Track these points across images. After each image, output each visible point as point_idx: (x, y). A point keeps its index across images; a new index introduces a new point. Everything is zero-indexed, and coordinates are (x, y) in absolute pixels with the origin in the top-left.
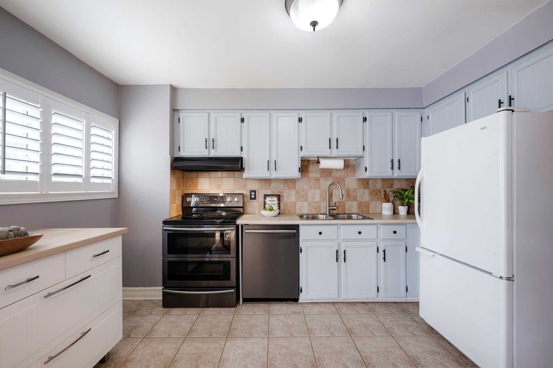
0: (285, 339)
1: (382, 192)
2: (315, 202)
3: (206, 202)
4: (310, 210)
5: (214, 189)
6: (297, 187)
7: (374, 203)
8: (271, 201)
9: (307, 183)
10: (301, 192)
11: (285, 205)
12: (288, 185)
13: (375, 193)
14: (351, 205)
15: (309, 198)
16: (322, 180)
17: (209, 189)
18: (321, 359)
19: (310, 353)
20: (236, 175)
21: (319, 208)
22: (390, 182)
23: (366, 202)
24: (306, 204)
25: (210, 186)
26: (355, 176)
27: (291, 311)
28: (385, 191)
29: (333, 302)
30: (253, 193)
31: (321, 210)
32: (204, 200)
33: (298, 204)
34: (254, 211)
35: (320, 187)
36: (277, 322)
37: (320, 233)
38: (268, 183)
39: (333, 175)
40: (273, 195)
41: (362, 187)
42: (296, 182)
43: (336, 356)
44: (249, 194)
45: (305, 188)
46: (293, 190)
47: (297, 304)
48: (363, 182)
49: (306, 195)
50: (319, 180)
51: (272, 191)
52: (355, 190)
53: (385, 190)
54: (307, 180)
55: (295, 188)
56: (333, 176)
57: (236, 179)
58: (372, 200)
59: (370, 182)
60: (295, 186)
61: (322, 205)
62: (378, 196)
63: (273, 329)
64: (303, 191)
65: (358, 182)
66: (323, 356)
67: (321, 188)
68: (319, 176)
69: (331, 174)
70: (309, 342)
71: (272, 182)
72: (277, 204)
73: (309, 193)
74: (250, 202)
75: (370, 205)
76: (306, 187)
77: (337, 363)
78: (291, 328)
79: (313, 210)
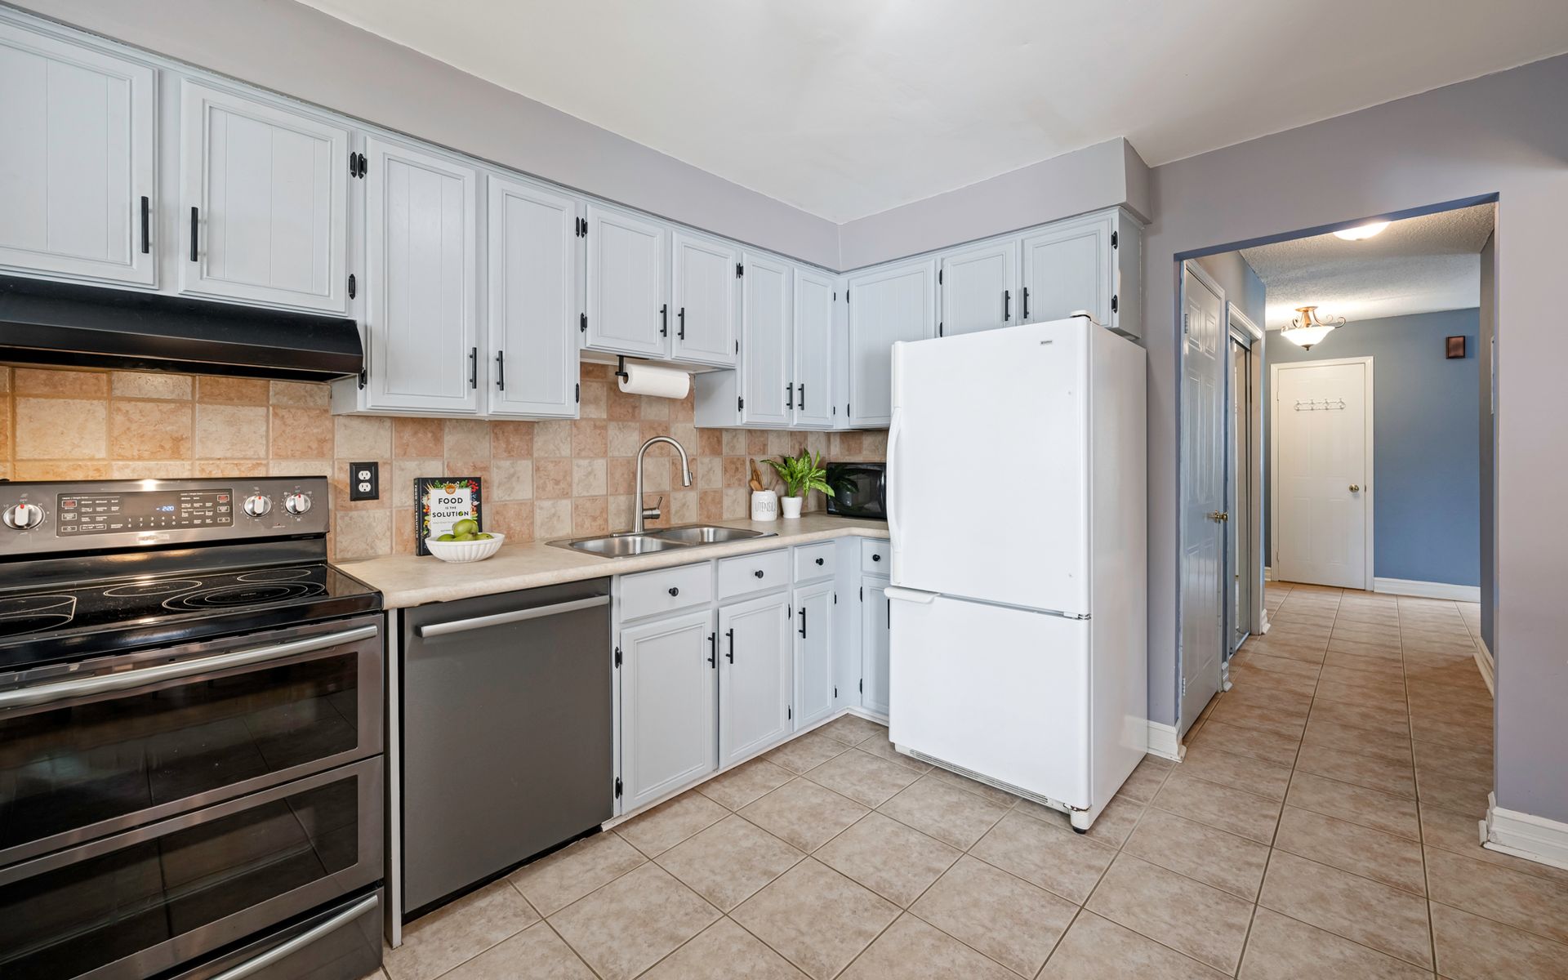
0: (672, 966)
1: (748, 463)
2: (593, 499)
3: (100, 526)
4: (577, 525)
5: (140, 458)
6: (538, 450)
7: (731, 492)
8: (446, 501)
9: (569, 439)
10: (550, 466)
11: (497, 513)
12: (508, 442)
13: (732, 466)
14: (684, 501)
15: (574, 486)
16: (613, 431)
17: (102, 454)
18: (805, 955)
19: (767, 958)
20: (276, 394)
21: (605, 515)
22: (762, 439)
23: (715, 492)
24: (565, 506)
25: (113, 441)
26: (693, 420)
27: (603, 869)
28: (752, 461)
29: (693, 789)
30: (365, 475)
31: (610, 521)
32: (81, 514)
33: (541, 508)
34: (372, 548)
35: (606, 452)
36: (594, 928)
37: (674, 592)
38: (430, 435)
39: (643, 414)
40: (453, 480)
41: (707, 450)
42: (536, 431)
43: (827, 924)
44: (344, 477)
45: (564, 453)
46: (526, 461)
47: (604, 839)
48: (709, 438)
49: (564, 477)
50: (605, 428)
51: (448, 463)
52: (694, 459)
53: (754, 458)
54: (568, 428)
55: (530, 454)
56: (642, 418)
57: (275, 414)
58: (729, 486)
59: (725, 438)
60: (532, 447)
61: (612, 508)
62: (739, 476)
63: (604, 960)
64: (556, 463)
65: (701, 437)
66: (803, 943)
67: (610, 454)
68: (605, 416)
69: (637, 411)
70: (740, 932)
71: (447, 430)
72: (470, 511)
73: (575, 468)
74: (351, 509)
75: (725, 498)
76: (566, 451)
77: (844, 939)
78: (656, 921)
79: (588, 523)
